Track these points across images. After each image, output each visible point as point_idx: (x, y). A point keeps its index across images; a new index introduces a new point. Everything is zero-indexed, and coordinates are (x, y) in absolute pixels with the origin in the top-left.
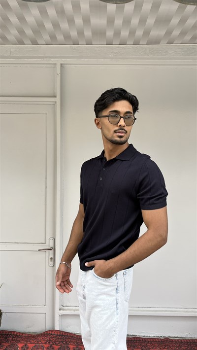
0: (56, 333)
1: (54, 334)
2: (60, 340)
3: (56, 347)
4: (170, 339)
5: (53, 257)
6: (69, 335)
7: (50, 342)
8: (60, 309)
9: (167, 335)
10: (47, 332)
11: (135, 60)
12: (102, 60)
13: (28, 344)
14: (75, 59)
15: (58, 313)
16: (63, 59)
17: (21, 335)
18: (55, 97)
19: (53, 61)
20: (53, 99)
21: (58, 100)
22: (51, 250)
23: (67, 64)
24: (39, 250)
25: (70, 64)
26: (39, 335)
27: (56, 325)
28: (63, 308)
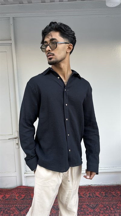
0: (23, 188)
1: (22, 188)
2: (26, 192)
3: (23, 196)
4: (91, 186)
5: (18, 143)
6: (31, 188)
7: (19, 193)
8: (25, 173)
9: (90, 184)
10: (17, 187)
11: (61, 13)
12: (40, 13)
13: (6, 195)
14: (22, 14)
15: (23, 175)
16: (14, 14)
17: (2, 190)
18: (11, 40)
19: (8, 15)
20: (9, 42)
21: (13, 42)
22: (16, 138)
23: (17, 17)
24: (9, 139)
25: (19, 17)
26: (13, 189)
27: (23, 182)
28: (27, 172)
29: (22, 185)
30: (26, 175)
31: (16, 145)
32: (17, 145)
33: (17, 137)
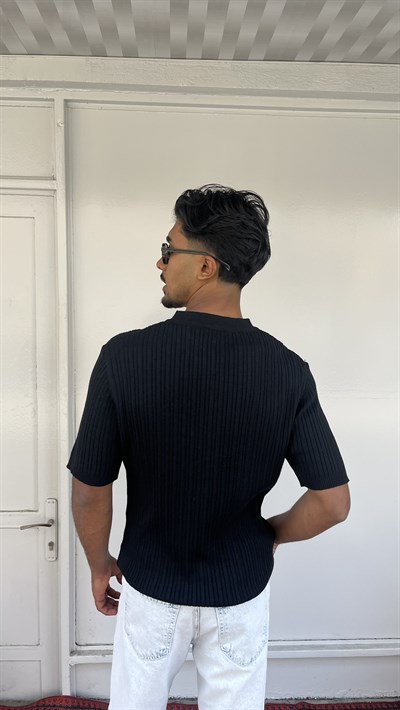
0: (64, 704)
1: (60, 706)
4: (309, 705)
5: (54, 541)
6: (92, 706)
8: (72, 653)
9: (303, 695)
10: (44, 700)
11: (237, 96)
12: (163, 94)
15: (67, 660)
16: (70, 90)
18: (54, 179)
19: (45, 92)
20: (47, 185)
21: (60, 185)
22: (49, 526)
23: (80, 101)
24: (22, 528)
26: (27, 707)
27: (64, 685)
28: (79, 648)
29: (60, 692)
30: (76, 659)
31: (47, 547)
32: (52, 549)
33: (52, 521)
